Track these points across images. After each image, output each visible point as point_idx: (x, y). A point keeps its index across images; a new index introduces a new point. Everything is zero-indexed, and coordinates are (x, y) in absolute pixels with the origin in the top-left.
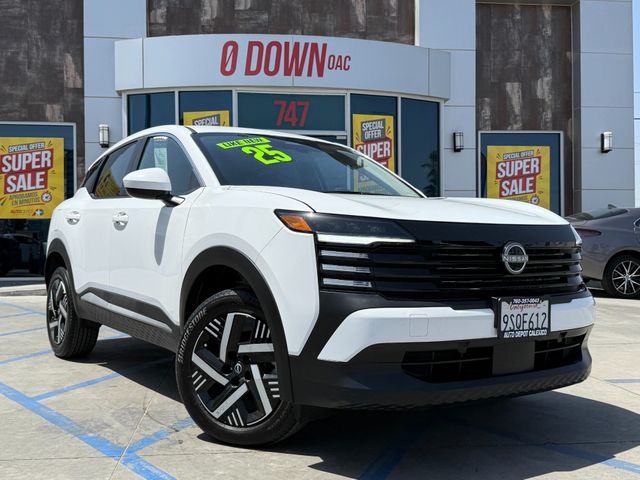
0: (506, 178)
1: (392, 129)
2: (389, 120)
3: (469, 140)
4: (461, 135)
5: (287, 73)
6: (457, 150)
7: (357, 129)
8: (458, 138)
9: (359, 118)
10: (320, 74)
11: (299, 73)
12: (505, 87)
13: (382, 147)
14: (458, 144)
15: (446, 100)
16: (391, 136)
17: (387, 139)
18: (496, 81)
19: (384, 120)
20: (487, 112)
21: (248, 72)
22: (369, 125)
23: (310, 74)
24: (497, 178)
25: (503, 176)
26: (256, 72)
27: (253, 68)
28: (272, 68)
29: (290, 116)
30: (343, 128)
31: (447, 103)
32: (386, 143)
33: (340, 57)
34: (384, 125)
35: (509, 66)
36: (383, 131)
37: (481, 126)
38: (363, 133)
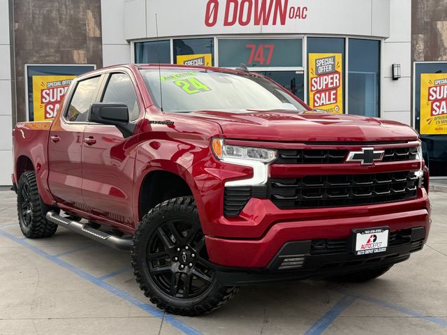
0: (436, 100)
1: (340, 64)
2: (339, 56)
3: (405, 70)
4: (399, 66)
5: (257, 23)
6: (395, 79)
7: (312, 65)
8: (396, 69)
9: (313, 56)
10: (283, 23)
11: (266, 23)
12: (436, 25)
13: (332, 78)
14: (396, 74)
15: (385, 38)
16: (340, 70)
17: (337, 72)
18: (429, 20)
19: (334, 57)
20: (421, 46)
21: (226, 23)
22: (322, 61)
23: (274, 23)
24: (429, 100)
25: (434, 98)
26: (233, 23)
27: (230, 20)
28: (244, 20)
29: (259, 57)
30: (301, 65)
31: (387, 40)
32: (335, 76)
33: (299, 8)
34: (334, 61)
35: (440, 7)
36: (333, 66)
37: (416, 58)
38: (317, 68)
